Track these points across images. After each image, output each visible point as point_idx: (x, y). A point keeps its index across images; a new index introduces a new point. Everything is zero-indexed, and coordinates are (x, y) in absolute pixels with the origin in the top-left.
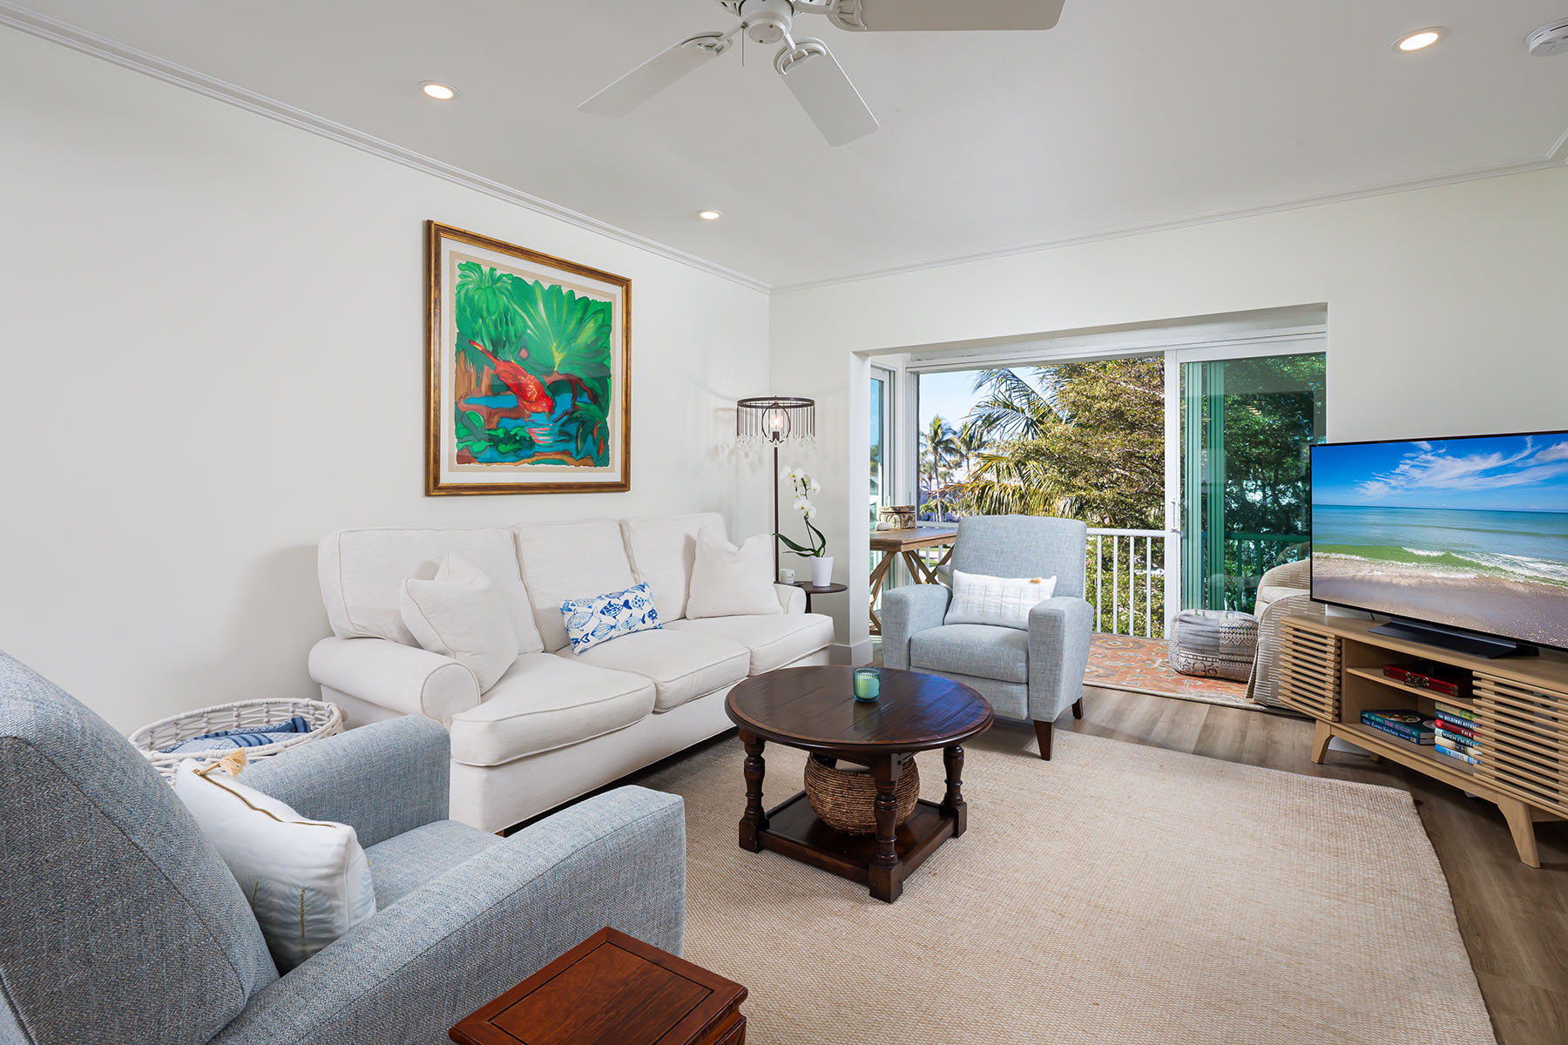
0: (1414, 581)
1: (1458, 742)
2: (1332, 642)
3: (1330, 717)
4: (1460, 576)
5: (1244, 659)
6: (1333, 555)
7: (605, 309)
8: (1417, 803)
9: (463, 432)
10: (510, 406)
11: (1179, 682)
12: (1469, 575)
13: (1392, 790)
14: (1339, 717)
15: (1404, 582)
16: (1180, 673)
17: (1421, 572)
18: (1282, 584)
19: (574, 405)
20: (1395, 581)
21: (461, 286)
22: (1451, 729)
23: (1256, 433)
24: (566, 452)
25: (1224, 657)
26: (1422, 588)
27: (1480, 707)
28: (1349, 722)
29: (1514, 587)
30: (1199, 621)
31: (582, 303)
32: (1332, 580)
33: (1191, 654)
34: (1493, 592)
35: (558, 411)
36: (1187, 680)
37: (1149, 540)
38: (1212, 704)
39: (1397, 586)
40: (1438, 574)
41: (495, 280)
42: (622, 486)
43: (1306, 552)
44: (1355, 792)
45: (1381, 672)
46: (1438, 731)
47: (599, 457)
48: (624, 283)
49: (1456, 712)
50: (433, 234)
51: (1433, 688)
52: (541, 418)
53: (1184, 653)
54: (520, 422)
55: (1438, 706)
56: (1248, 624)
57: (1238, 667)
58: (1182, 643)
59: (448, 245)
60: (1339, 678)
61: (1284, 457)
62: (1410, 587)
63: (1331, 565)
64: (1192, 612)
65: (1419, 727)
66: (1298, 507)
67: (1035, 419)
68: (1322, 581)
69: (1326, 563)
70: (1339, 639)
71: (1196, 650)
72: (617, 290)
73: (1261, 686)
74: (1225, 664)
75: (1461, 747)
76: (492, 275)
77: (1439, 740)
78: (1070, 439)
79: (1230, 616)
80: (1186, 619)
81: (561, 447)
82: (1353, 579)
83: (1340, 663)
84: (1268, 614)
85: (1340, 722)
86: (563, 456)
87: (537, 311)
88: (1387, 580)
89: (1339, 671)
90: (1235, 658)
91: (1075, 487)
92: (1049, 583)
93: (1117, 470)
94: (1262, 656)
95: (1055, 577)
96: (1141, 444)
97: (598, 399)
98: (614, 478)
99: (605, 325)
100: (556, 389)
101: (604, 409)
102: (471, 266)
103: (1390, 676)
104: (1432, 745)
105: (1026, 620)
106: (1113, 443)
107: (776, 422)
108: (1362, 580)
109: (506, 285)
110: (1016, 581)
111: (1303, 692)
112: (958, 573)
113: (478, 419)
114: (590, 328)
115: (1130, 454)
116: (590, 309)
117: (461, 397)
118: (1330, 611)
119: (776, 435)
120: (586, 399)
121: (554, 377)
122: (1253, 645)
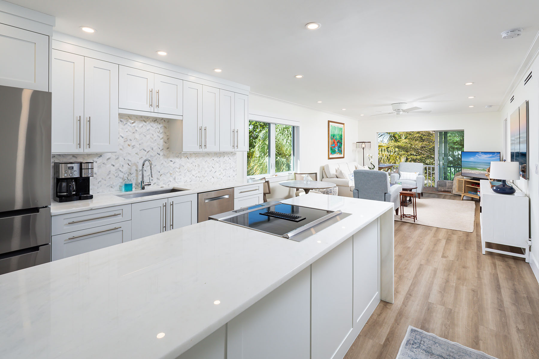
0: (478, 173)
3: (464, 192)
8: (475, 203)
9: (331, 150)
10: (334, 146)
13: (472, 202)
15: (477, 173)
16: (439, 191)
17: (479, 172)
26: (480, 174)
28: (466, 193)
30: (443, 181)
32: (465, 173)
35: (338, 146)
37: (431, 168)
38: (445, 195)
39: (476, 174)
40: (482, 172)
41: (333, 127)
42: (343, 157)
44: (467, 202)
45: (471, 184)
46: (478, 192)
47: (341, 153)
48: (343, 124)
50: (329, 122)
51: (477, 187)
52: (336, 147)
53: (440, 187)
55: (478, 189)
56: (452, 182)
57: (450, 189)
59: (330, 123)
60: (465, 187)
62: (478, 174)
63: (464, 171)
64: (441, 180)
65: (476, 193)
67: (392, 135)
68: (463, 173)
70: (465, 181)
71: (442, 187)
73: (454, 191)
74: (448, 189)
78: (407, 143)
81: (338, 151)
82: (468, 173)
86: (339, 153)
87: (336, 130)
88: (474, 173)
89: (465, 185)
91: (409, 155)
92: (418, 173)
93: (419, 151)
94: (454, 187)
95: (419, 172)
96: (427, 145)
97: (341, 143)
98: (343, 156)
99: (342, 131)
100: (338, 142)
101: (342, 145)
102: (331, 126)
103: (472, 185)
104: (477, 195)
105: (415, 179)
106: (419, 145)
107: (363, 146)
108: (470, 173)
109: (334, 128)
110: (412, 173)
111: (460, 189)
112: (401, 172)
113: (332, 148)
114: (341, 132)
115: (423, 147)
116: (341, 129)
117: (331, 145)
118: (465, 178)
119: (364, 148)
120: (340, 143)
121: (338, 141)
122: (453, 185)
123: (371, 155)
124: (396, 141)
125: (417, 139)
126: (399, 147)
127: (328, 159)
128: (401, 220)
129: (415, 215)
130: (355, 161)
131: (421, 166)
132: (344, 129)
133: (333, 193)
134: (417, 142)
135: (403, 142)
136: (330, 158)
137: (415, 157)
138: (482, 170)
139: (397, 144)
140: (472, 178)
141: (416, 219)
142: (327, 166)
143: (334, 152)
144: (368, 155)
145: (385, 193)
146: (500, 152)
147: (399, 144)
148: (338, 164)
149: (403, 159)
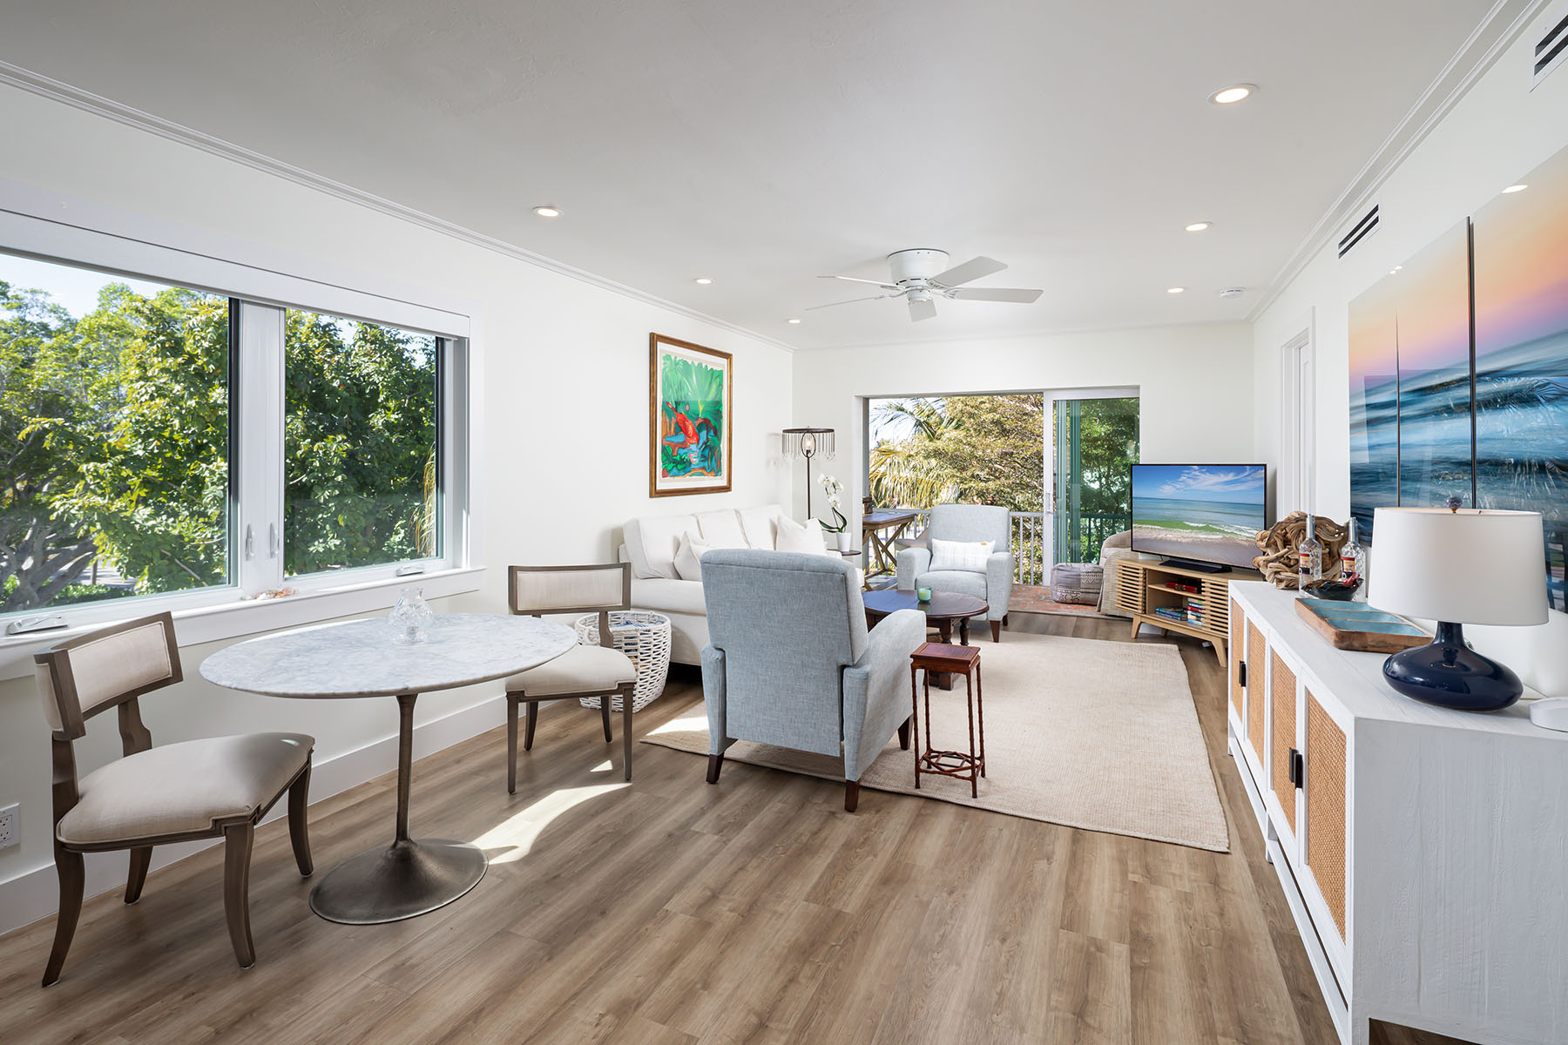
0: (1191, 540)
1: (1197, 616)
2: (1142, 572)
3: (1140, 612)
4: (1214, 537)
5: (1095, 591)
6: (1144, 526)
7: (720, 374)
8: (1180, 650)
9: (665, 458)
10: (681, 441)
11: (1058, 607)
12: (1219, 536)
13: (1169, 645)
14: (1145, 611)
15: (1184, 541)
16: (1057, 602)
17: (1193, 535)
18: (1115, 546)
19: (707, 438)
20: (1179, 540)
21: (664, 369)
22: (1195, 610)
23: (1096, 440)
24: (704, 468)
25: (1083, 590)
26: (1194, 544)
27: (1204, 596)
28: (1150, 613)
29: (1241, 542)
30: (1069, 569)
31: (710, 373)
32: (1145, 540)
33: (1064, 590)
34: (1228, 545)
35: (701, 442)
36: (1062, 606)
38: (1078, 616)
39: (1180, 543)
40: (1202, 536)
41: (677, 364)
42: (727, 489)
43: (1129, 527)
45: (1165, 583)
46: (1189, 612)
47: (716, 471)
48: (727, 356)
49: (1196, 601)
50: (654, 339)
51: (1187, 591)
52: (693, 447)
53: (1060, 589)
54: (685, 450)
55: (1190, 600)
56: (1096, 570)
57: (1091, 596)
58: (1059, 583)
59: (661, 346)
60: (1145, 590)
61: (1115, 456)
62: (1188, 543)
63: (1142, 531)
64: (1064, 564)
65: (1182, 612)
66: (1124, 493)
67: (922, 421)
68: (1137, 540)
69: (1140, 530)
70: (1145, 570)
71: (1067, 587)
72: (724, 361)
73: (1106, 603)
74: (1084, 596)
75: (1198, 618)
76: (675, 361)
77: (1190, 617)
78: (961, 441)
79: (1086, 565)
80: (1061, 568)
81: (702, 465)
82: (1155, 539)
83: (1145, 582)
84: (1108, 562)
85: (1145, 613)
86: (705, 470)
87: (692, 378)
88: (1175, 539)
89: (1145, 587)
90: (1090, 591)
91: (966, 480)
92: (991, 545)
93: (996, 465)
94: (1105, 587)
95: (994, 542)
96: (1016, 447)
97: (717, 433)
98: (724, 483)
99: (721, 385)
100: (700, 428)
101: (719, 439)
102: (668, 357)
103: (1168, 587)
104: (1187, 620)
105: (981, 564)
106: (995, 446)
107: (809, 444)
108: (1161, 539)
109: (681, 366)
110: (973, 544)
111: (1127, 600)
112: (934, 541)
113: (670, 450)
114: (714, 386)
115: (1006, 454)
116: (715, 376)
117: (663, 437)
118: (1141, 557)
119: (808, 452)
120: (712, 433)
121: (700, 421)
122: (1100, 582)
123: (832, 480)
124: (933, 436)
125: (991, 431)
126: (937, 454)
127: (651, 496)
128: (917, 786)
129: (977, 754)
130: (774, 501)
131: (1001, 514)
132: (731, 376)
133: (641, 650)
134: (990, 439)
135: (949, 437)
136: (655, 493)
137: (983, 484)
138: (1201, 528)
139: (931, 446)
140: (1168, 559)
141: (983, 775)
142: (636, 525)
143: (679, 465)
144: (822, 477)
145: (844, 667)
146: (1265, 465)
147: (939, 444)
148: (693, 515)
149: (947, 493)
